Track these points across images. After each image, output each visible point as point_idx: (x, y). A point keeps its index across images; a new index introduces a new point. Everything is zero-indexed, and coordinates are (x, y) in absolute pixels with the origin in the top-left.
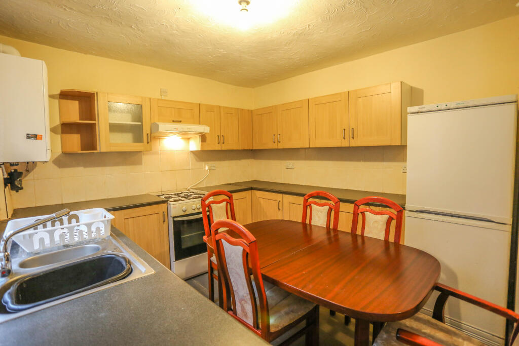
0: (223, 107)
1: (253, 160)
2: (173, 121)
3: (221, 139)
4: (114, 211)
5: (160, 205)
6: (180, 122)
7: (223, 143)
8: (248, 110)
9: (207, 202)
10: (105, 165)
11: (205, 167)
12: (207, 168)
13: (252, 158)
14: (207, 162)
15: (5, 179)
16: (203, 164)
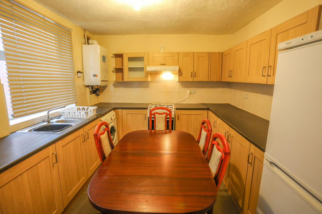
0: (197, 52)
1: (228, 89)
2: (161, 64)
3: (194, 75)
4: (122, 109)
5: (144, 110)
6: (165, 64)
7: (195, 77)
8: (219, 53)
9: (153, 112)
10: (132, 87)
11: (187, 92)
12: (188, 92)
13: (227, 88)
14: (189, 89)
15: (91, 92)
16: (186, 89)
